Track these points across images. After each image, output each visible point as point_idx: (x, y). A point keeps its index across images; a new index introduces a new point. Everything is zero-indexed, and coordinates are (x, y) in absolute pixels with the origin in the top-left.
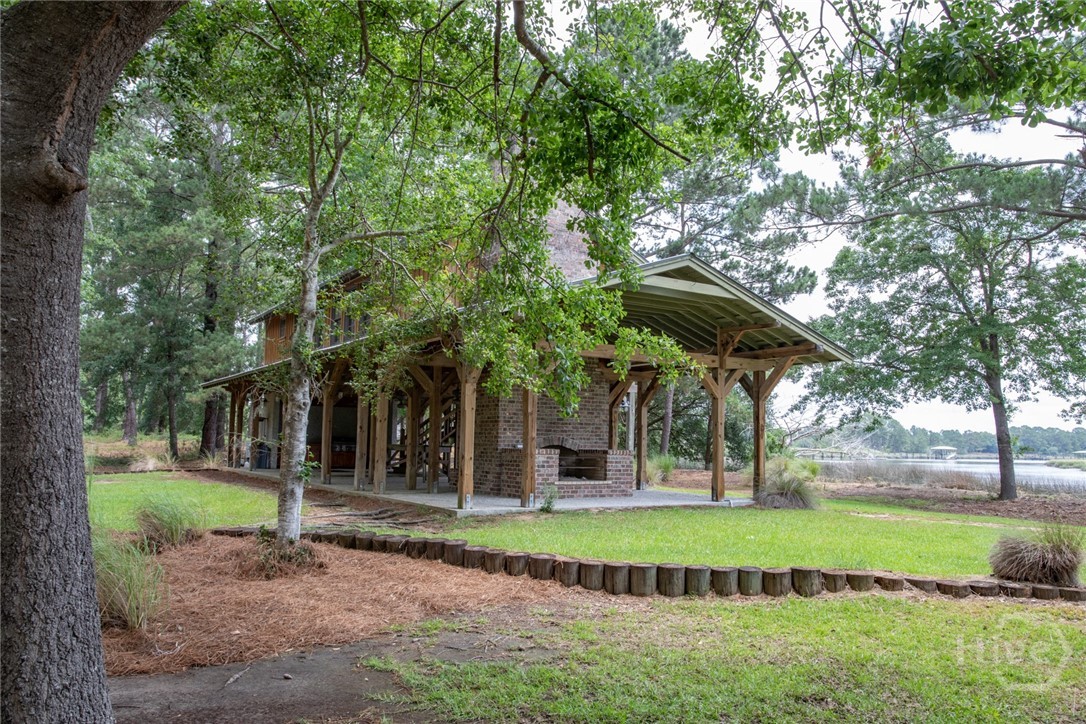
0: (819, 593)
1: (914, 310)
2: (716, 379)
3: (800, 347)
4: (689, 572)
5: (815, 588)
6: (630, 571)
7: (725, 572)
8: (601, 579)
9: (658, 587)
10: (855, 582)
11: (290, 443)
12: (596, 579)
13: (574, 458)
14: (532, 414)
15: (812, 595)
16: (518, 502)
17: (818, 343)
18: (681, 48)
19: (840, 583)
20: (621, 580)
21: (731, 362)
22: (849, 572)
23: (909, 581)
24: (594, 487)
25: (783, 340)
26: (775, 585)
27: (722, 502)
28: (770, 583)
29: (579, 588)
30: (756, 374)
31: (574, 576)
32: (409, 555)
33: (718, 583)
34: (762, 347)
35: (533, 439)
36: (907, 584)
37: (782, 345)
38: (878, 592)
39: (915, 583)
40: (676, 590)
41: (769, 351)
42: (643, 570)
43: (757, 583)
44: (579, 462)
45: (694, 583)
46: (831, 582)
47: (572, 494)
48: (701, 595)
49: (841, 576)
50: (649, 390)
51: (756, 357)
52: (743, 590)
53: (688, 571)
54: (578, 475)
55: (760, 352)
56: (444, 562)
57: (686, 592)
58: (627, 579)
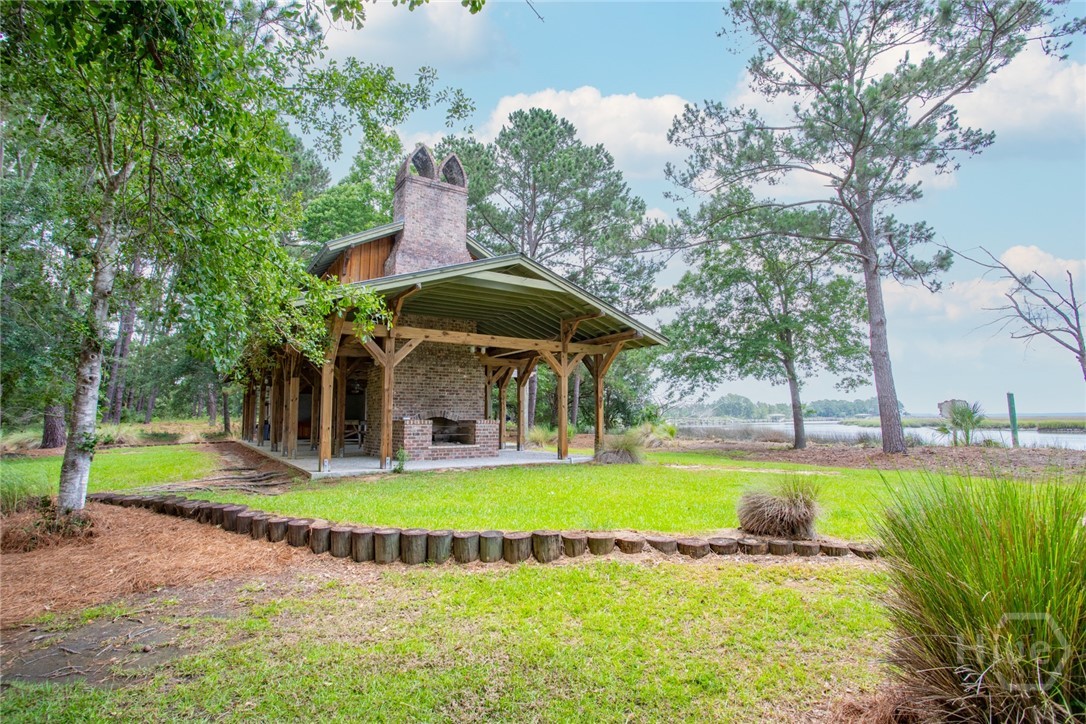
0: (556, 558)
1: (735, 314)
2: (560, 361)
3: (626, 334)
4: (430, 540)
5: (552, 554)
6: (374, 537)
7: (463, 539)
8: (348, 547)
9: (400, 554)
10: (595, 546)
11: (74, 415)
12: (341, 545)
13: (455, 427)
14: (388, 390)
15: (549, 560)
16: (377, 464)
17: (638, 329)
18: (575, 138)
19: (578, 547)
20: (363, 548)
21: (572, 348)
22: (591, 536)
23: (649, 542)
24: (464, 450)
25: (613, 329)
26: (512, 551)
27: (566, 460)
28: (509, 550)
29: (326, 555)
30: (596, 356)
31: (323, 543)
32: (199, 521)
33: (458, 549)
34: (600, 335)
35: (389, 411)
36: (647, 546)
37: (613, 332)
38: (616, 557)
39: (654, 544)
40: (415, 558)
41: (604, 338)
42: (383, 537)
43: (494, 549)
44: (459, 430)
45: (433, 550)
46: (569, 547)
47: (445, 456)
48: (439, 562)
49: (580, 541)
50: (524, 373)
51: (596, 343)
52: (482, 555)
53: (429, 538)
54: (452, 440)
55: (597, 339)
56: (223, 527)
57: (426, 559)
58: (370, 546)
